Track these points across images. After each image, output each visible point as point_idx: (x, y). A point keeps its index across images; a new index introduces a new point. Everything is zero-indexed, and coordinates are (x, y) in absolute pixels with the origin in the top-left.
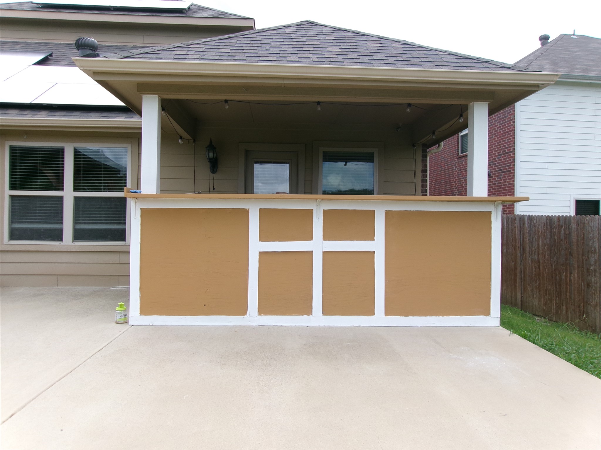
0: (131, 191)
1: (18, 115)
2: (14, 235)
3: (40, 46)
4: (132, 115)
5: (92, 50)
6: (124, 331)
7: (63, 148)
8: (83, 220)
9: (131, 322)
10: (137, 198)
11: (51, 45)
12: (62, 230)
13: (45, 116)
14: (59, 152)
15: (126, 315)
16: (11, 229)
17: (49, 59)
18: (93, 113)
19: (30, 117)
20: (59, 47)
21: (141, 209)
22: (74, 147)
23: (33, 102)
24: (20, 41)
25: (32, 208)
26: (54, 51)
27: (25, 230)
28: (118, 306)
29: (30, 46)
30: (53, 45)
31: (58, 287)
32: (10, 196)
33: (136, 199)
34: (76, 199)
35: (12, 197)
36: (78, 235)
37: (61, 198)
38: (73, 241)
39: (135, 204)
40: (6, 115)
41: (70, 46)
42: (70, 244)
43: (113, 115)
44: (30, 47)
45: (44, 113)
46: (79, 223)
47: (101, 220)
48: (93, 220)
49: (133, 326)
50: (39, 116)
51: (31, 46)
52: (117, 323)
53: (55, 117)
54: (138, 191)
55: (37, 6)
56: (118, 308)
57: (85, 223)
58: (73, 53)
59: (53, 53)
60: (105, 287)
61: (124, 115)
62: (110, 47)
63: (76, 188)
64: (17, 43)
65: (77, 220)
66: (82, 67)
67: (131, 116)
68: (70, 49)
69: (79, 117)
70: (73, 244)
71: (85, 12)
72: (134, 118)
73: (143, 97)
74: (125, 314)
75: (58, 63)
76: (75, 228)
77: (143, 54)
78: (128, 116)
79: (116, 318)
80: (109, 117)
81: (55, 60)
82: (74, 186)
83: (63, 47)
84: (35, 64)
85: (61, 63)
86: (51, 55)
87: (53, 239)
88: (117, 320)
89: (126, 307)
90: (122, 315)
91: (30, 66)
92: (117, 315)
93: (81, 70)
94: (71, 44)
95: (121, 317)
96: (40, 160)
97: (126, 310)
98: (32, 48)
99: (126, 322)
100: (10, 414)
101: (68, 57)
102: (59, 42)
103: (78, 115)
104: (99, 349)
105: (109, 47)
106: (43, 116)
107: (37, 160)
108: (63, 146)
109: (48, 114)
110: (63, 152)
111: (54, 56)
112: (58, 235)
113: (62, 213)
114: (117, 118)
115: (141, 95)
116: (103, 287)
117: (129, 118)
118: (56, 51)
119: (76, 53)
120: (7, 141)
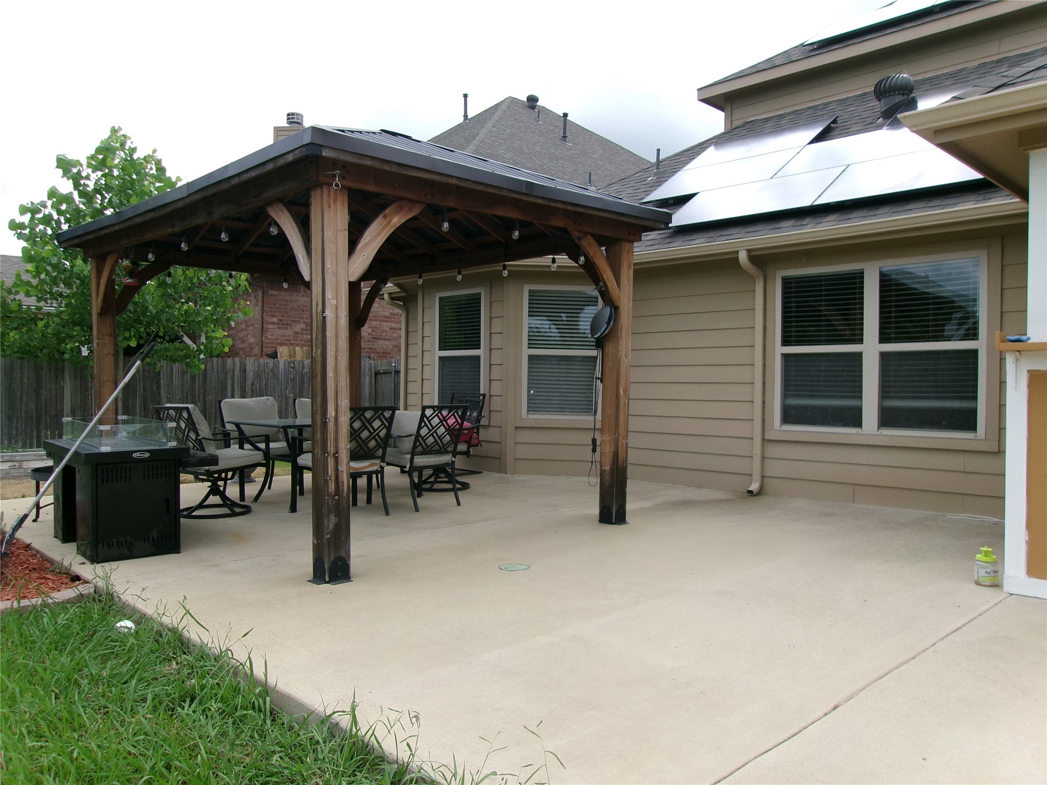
0: (1008, 337)
1: (795, 228)
2: (790, 416)
3: (816, 112)
4: (989, 195)
5: (903, 95)
6: (997, 600)
7: (862, 271)
8: (896, 392)
9: (1008, 586)
10: (1019, 351)
11: (833, 104)
12: (860, 409)
13: (834, 223)
14: (855, 278)
15: (995, 572)
16: (784, 407)
17: (832, 127)
18: (914, 204)
19: (812, 228)
20: (846, 104)
21: (1029, 371)
22: (880, 268)
23: (816, 203)
24: (787, 111)
25: (813, 373)
26: (838, 113)
27: (804, 408)
28: (980, 552)
29: (801, 115)
30: (836, 103)
31: (855, 505)
32: (782, 354)
33: (1018, 353)
34: (884, 356)
35: (785, 356)
36: (888, 419)
37: (859, 355)
38: (879, 428)
39: (1016, 363)
40: (777, 230)
41: (864, 97)
42: (874, 433)
43: (952, 201)
44: (802, 118)
45: (832, 218)
46: (889, 397)
47: (928, 392)
48: (913, 392)
49: (1012, 594)
50: (826, 224)
51: (803, 115)
52: (977, 583)
53: (850, 221)
54: (1024, 338)
55: (811, 49)
56: (979, 556)
57: (899, 398)
58: (868, 109)
59: (837, 117)
60: (935, 513)
61: (974, 197)
62: (934, 80)
63: (884, 338)
64: (781, 117)
65: (885, 391)
66: (915, 126)
67: (987, 197)
68: (865, 103)
69: (889, 214)
70: (878, 433)
71: (888, 31)
72: (994, 199)
73: (1030, 155)
74: (993, 569)
75: (847, 131)
76: (881, 406)
77: (1034, 72)
78: (981, 197)
79: (976, 574)
80: (944, 207)
81: (841, 128)
82: (881, 334)
83: (850, 103)
84: (812, 142)
85: (851, 130)
86: (834, 122)
87: (846, 424)
88: (978, 579)
89: (995, 557)
90: (989, 571)
91: (805, 146)
92: (978, 569)
93: (912, 131)
94: (865, 94)
95: (986, 575)
96: (825, 295)
97: (996, 562)
98: (805, 117)
99: (996, 585)
100: (833, 705)
101: (861, 117)
102: (845, 97)
103: (887, 212)
104: (955, 627)
105: (932, 80)
106: (832, 223)
107: (821, 296)
108: (861, 268)
109: (838, 219)
110: (863, 277)
111: (838, 122)
112: (853, 418)
113: (861, 381)
114: (959, 205)
115: (1026, 152)
116: (932, 513)
117: (985, 201)
118: (841, 112)
119: (874, 108)
120: (779, 269)
